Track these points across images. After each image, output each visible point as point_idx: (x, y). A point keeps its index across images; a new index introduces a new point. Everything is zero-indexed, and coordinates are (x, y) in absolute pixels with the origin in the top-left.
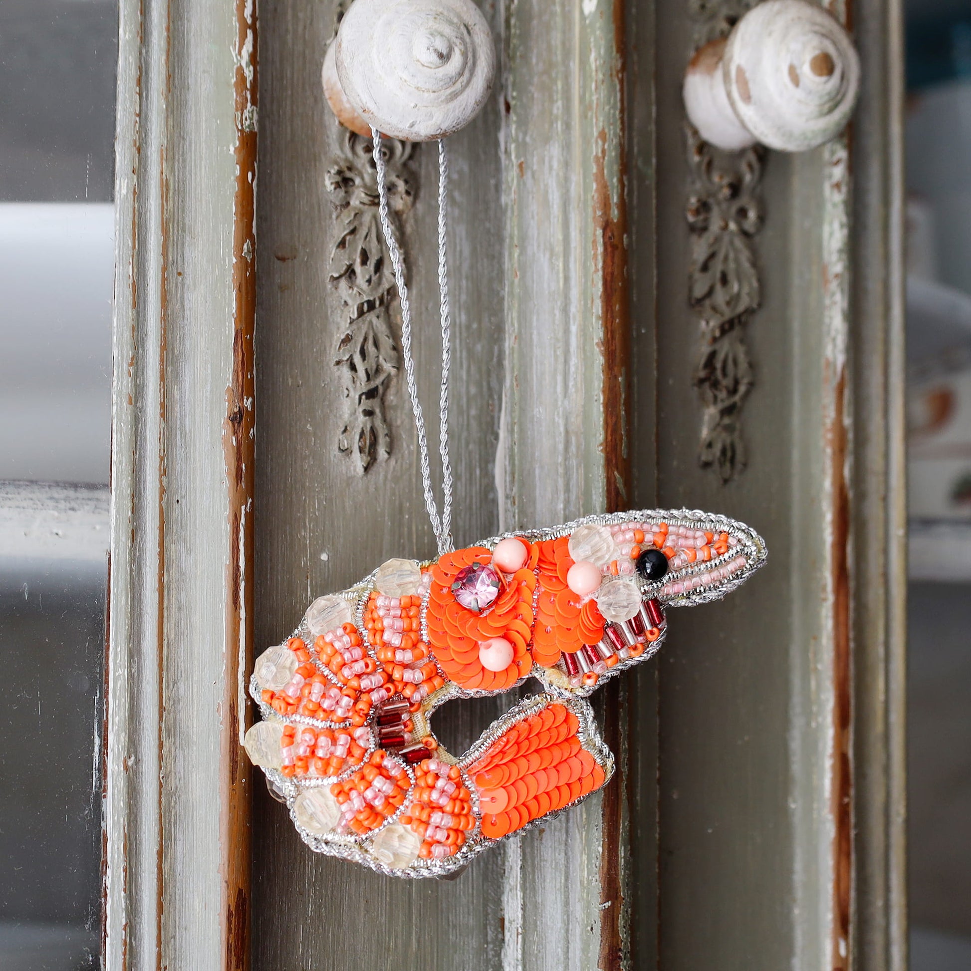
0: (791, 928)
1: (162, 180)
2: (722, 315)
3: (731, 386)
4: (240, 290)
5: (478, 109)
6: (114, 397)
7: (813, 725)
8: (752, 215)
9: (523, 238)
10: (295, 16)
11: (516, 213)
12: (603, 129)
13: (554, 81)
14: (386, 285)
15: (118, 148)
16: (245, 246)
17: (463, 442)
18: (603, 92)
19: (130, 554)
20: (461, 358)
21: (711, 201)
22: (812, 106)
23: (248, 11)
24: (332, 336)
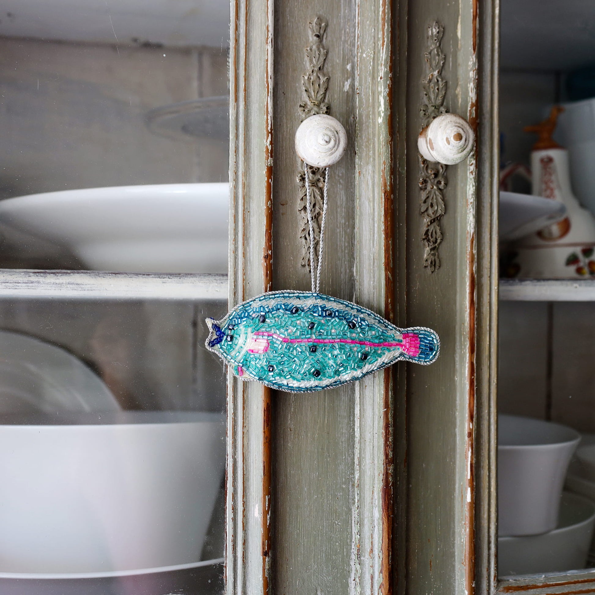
0: (455, 419)
1: (243, 182)
2: (431, 217)
3: (434, 241)
4: (267, 217)
5: (340, 157)
6: (229, 251)
7: (463, 352)
8: (443, 183)
9: (360, 196)
10: (287, 126)
11: (358, 188)
12: (384, 161)
13: (370, 145)
14: (317, 212)
15: (229, 173)
16: (269, 203)
17: (343, 262)
18: (384, 149)
19: (234, 299)
20: (342, 234)
21: (427, 179)
22: (455, 150)
23: (269, 128)
24: (299, 229)
